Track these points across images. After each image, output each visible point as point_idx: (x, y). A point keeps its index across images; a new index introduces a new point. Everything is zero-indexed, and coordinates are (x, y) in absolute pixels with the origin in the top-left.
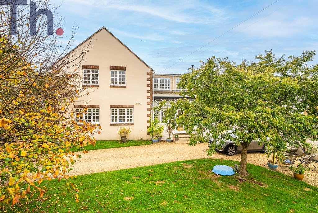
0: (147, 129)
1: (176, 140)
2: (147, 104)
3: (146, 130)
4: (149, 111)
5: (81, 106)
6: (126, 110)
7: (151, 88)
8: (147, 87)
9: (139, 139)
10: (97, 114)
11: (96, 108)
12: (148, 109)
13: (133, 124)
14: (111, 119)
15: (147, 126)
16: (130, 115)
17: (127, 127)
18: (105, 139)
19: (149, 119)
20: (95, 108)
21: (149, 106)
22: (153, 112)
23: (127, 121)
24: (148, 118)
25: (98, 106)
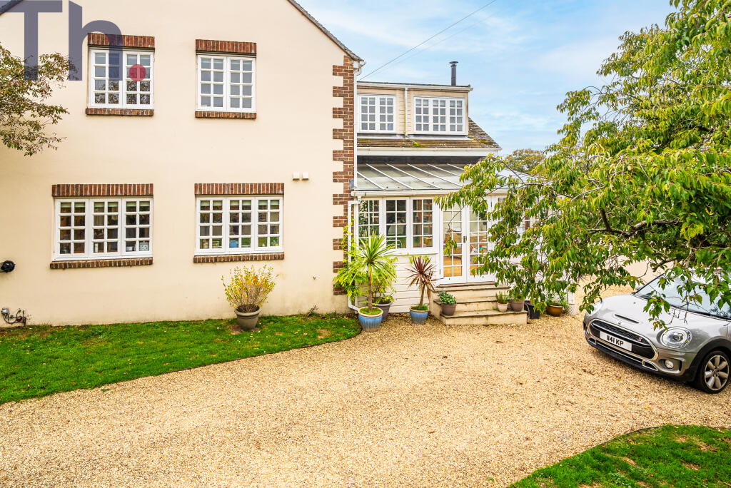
0: (335, 271)
1: (443, 314)
2: (335, 181)
3: (330, 278)
4: (342, 206)
5: (80, 191)
6: (255, 202)
7: (350, 123)
8: (334, 117)
9: (305, 310)
10: (145, 219)
11: (138, 196)
12: (337, 200)
13: (280, 257)
14: (199, 237)
15: (335, 263)
16: (269, 223)
17: (258, 268)
18: (174, 317)
19: (341, 236)
20: (134, 196)
21: (339, 188)
22: (356, 209)
23: (260, 245)
24: (338, 233)
25: (147, 191)
